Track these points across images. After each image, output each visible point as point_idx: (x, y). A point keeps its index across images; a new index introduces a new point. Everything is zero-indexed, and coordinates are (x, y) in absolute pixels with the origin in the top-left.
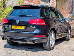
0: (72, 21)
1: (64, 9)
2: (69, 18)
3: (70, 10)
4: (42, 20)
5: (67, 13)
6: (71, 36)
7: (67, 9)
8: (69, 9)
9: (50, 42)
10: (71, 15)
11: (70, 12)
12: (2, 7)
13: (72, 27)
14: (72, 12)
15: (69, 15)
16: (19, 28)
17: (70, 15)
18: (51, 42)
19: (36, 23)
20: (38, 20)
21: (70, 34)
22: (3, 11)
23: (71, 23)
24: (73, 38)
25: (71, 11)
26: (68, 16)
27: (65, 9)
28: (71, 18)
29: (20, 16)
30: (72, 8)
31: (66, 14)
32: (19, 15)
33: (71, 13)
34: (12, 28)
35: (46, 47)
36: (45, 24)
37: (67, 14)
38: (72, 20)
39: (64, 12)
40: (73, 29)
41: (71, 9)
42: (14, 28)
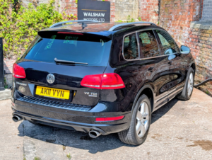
0: (199, 44)
1: (179, 4)
2: (193, 33)
3: (194, 10)
4: (116, 76)
5: (187, 20)
6: (195, 84)
7: (187, 7)
8: (192, 7)
9: (137, 127)
10: (199, 27)
11: (195, 16)
12: (11, 10)
13: (200, 59)
14: (200, 18)
15: (192, 24)
16: (54, 94)
17: (195, 27)
18: (140, 127)
19: (99, 86)
20: (105, 76)
21: (192, 81)
22: (13, 20)
23: (198, 47)
24: (199, 89)
25: (197, 13)
26: (189, 27)
27: (183, 6)
28: (197, 33)
29: (57, 63)
30: (201, 7)
31: (184, 20)
32: (56, 59)
33: (198, 19)
34: (37, 93)
35: (126, 139)
36: (122, 85)
37: (186, 22)
38: (199, 42)
39: (180, 13)
40: (201, 66)
41: (198, 8)
42: (42, 94)
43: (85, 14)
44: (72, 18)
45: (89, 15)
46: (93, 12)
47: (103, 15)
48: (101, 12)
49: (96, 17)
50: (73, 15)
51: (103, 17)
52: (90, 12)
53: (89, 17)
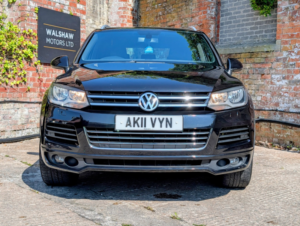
3: (208, 30)
14: (216, 42)
25: (212, 35)
41: (212, 27)
43: (49, 32)
44: (30, 35)
45: (54, 33)
46: (58, 30)
47: (71, 36)
48: (69, 32)
49: (62, 39)
50: (31, 31)
51: (71, 40)
52: (55, 29)
53: (54, 37)
